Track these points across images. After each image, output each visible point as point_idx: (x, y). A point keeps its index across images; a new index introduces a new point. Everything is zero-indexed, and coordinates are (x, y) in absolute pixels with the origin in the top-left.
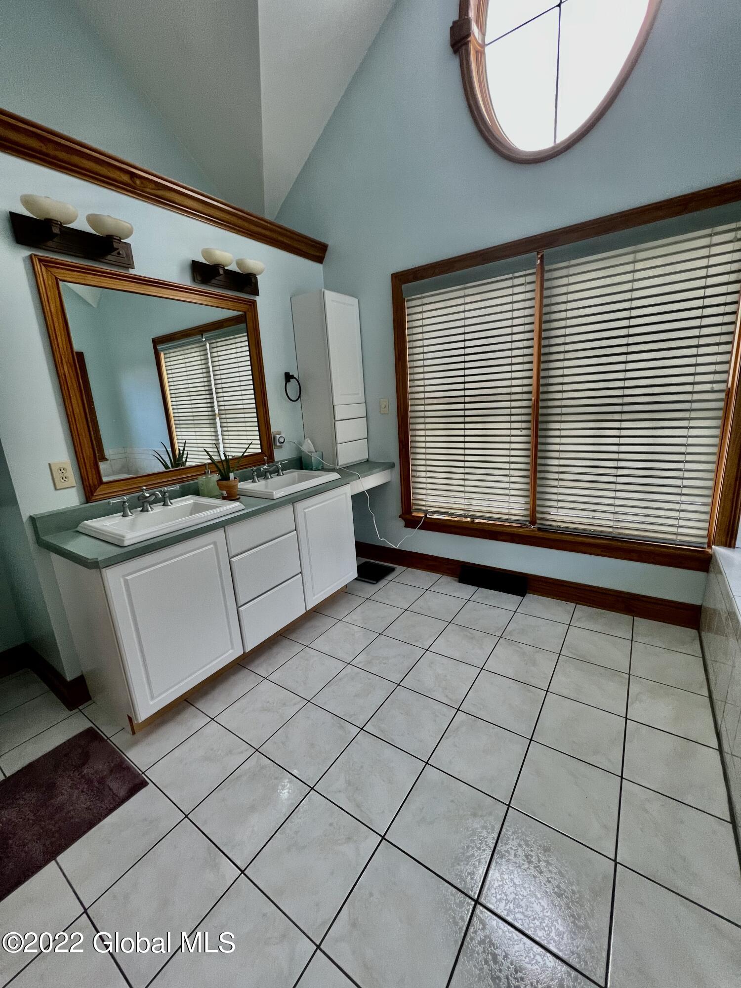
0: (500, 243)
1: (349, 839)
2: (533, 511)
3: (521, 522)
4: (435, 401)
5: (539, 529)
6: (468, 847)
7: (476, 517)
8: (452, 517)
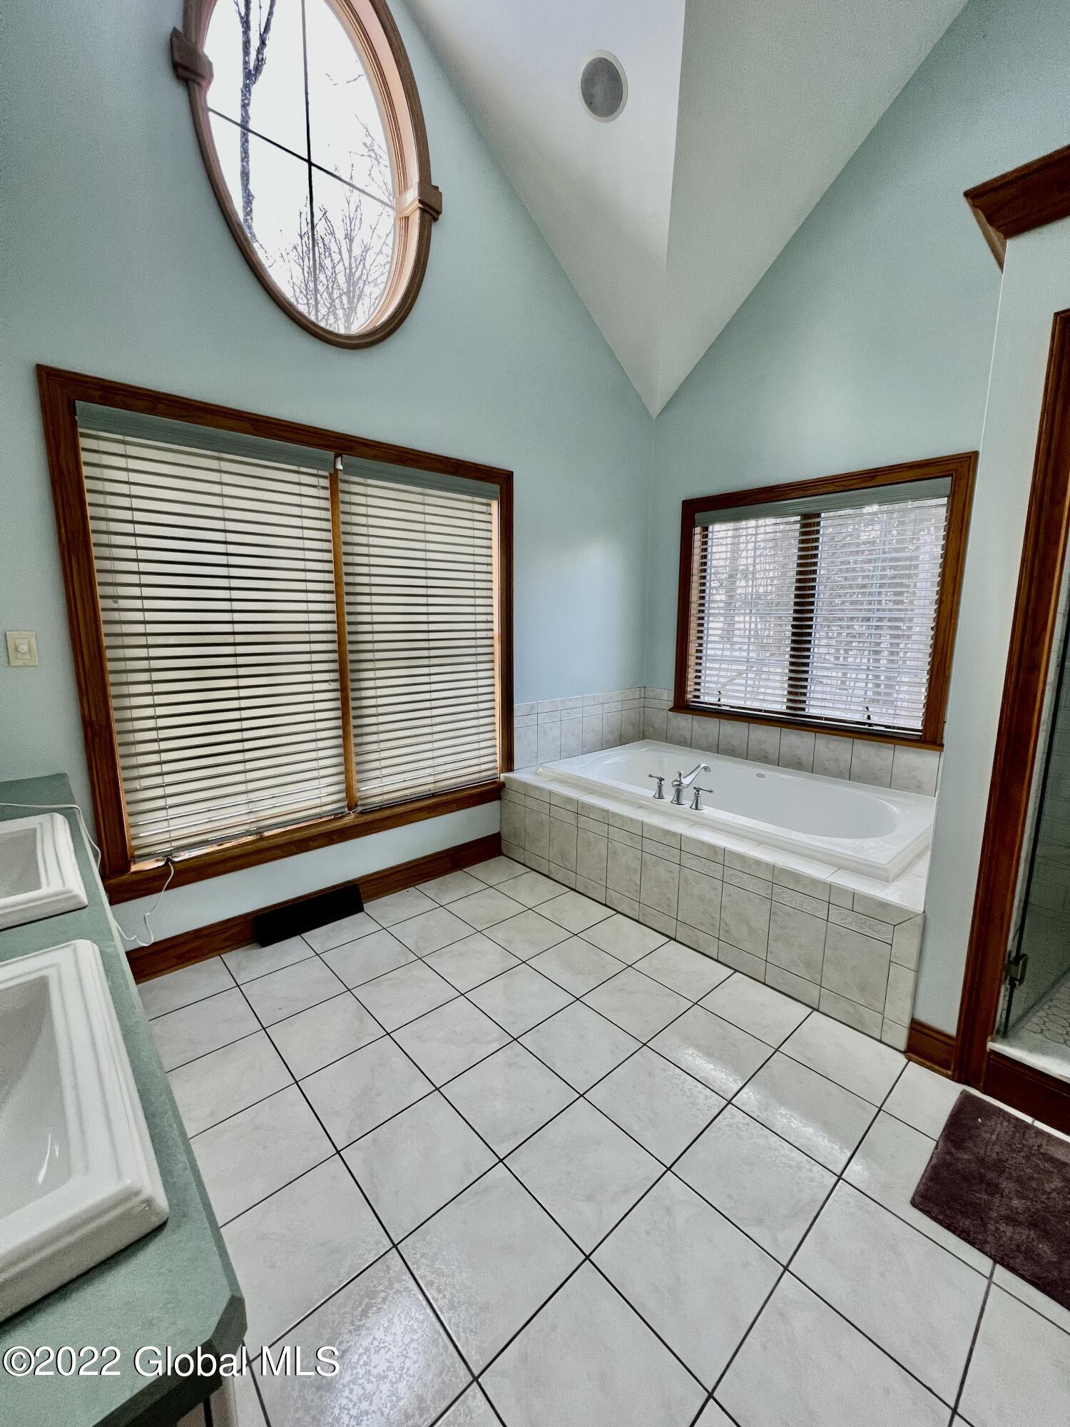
0: (264, 414)
1: (668, 1211)
2: (349, 790)
3: (333, 813)
4: (172, 640)
5: (362, 813)
6: (682, 1090)
7: (263, 829)
8: (219, 845)
